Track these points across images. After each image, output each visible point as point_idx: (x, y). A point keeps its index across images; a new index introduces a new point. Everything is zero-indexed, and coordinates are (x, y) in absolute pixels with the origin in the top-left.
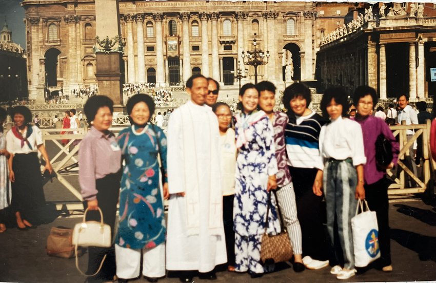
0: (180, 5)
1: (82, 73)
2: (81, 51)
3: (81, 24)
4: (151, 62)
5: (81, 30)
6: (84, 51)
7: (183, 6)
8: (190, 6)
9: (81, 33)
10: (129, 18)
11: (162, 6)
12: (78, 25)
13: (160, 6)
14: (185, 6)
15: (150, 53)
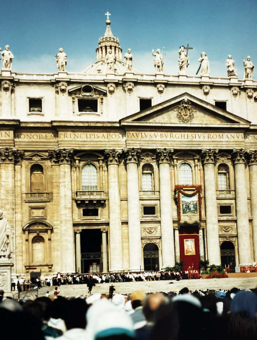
0: (202, 137)
1: (24, 256)
2: (22, 214)
3: (23, 165)
4: (150, 232)
5: (24, 176)
6: (28, 214)
7: (206, 139)
8: (218, 139)
9: (24, 181)
10: (114, 157)
11: (172, 139)
12: (18, 167)
13: (169, 139)
14: (210, 140)
15: (149, 218)
